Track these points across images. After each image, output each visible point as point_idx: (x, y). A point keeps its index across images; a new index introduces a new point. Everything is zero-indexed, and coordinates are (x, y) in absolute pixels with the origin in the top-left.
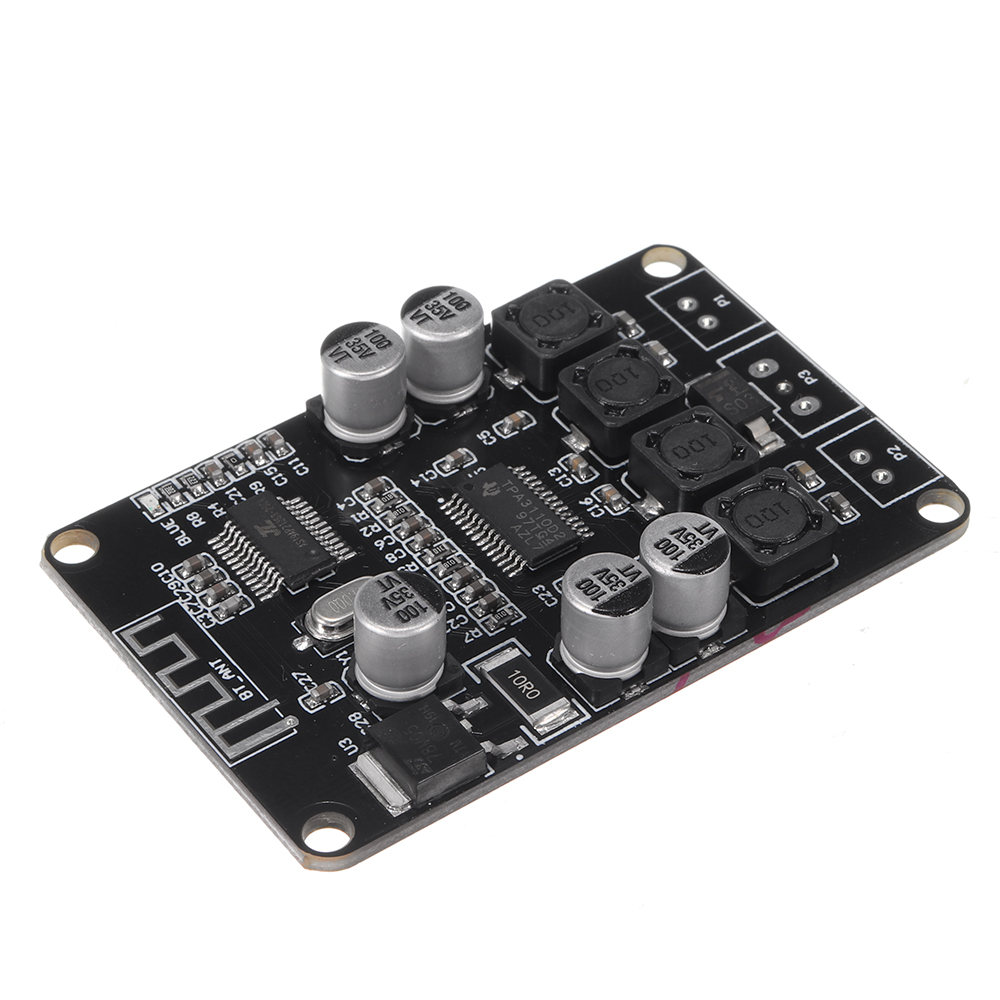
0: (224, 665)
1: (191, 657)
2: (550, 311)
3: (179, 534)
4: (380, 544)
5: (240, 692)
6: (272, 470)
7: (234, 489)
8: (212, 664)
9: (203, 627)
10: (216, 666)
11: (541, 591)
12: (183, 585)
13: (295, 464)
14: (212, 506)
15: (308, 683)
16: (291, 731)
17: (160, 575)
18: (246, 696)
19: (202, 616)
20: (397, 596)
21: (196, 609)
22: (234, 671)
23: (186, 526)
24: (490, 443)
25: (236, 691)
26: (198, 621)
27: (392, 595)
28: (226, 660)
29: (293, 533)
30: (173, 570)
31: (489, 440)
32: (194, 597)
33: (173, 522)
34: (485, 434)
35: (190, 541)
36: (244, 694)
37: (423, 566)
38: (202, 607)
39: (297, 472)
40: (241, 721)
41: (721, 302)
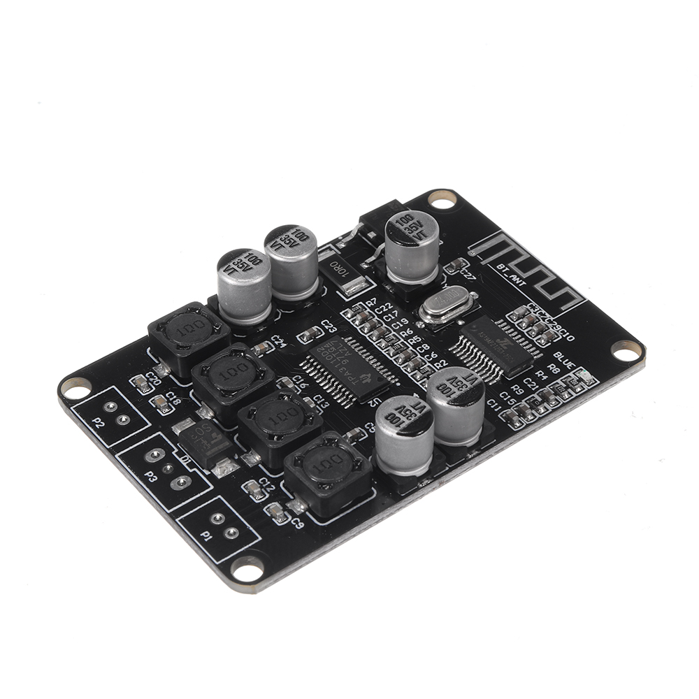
0: (517, 282)
1: (538, 287)
2: (330, 467)
3: (563, 359)
4: (434, 355)
5: (505, 268)
6: (511, 402)
7: (533, 389)
8: (524, 283)
9: (534, 304)
10: (521, 282)
11: (332, 329)
12: (552, 328)
13: (497, 407)
14: (545, 377)
15: (466, 274)
16: (471, 248)
17: (568, 334)
18: (501, 266)
19: (536, 310)
20: (414, 228)
21: (541, 314)
22: (510, 280)
23: (559, 365)
24: (369, 423)
25: (507, 269)
26: (538, 308)
27: (417, 229)
28: (517, 285)
29: (489, 341)
30: (561, 337)
31: (370, 426)
32: (544, 321)
33: (568, 367)
34: (372, 430)
35: (554, 355)
36: (502, 268)
37: (405, 342)
38: (537, 315)
39: (494, 402)
40: (501, 253)
41: (207, 535)
